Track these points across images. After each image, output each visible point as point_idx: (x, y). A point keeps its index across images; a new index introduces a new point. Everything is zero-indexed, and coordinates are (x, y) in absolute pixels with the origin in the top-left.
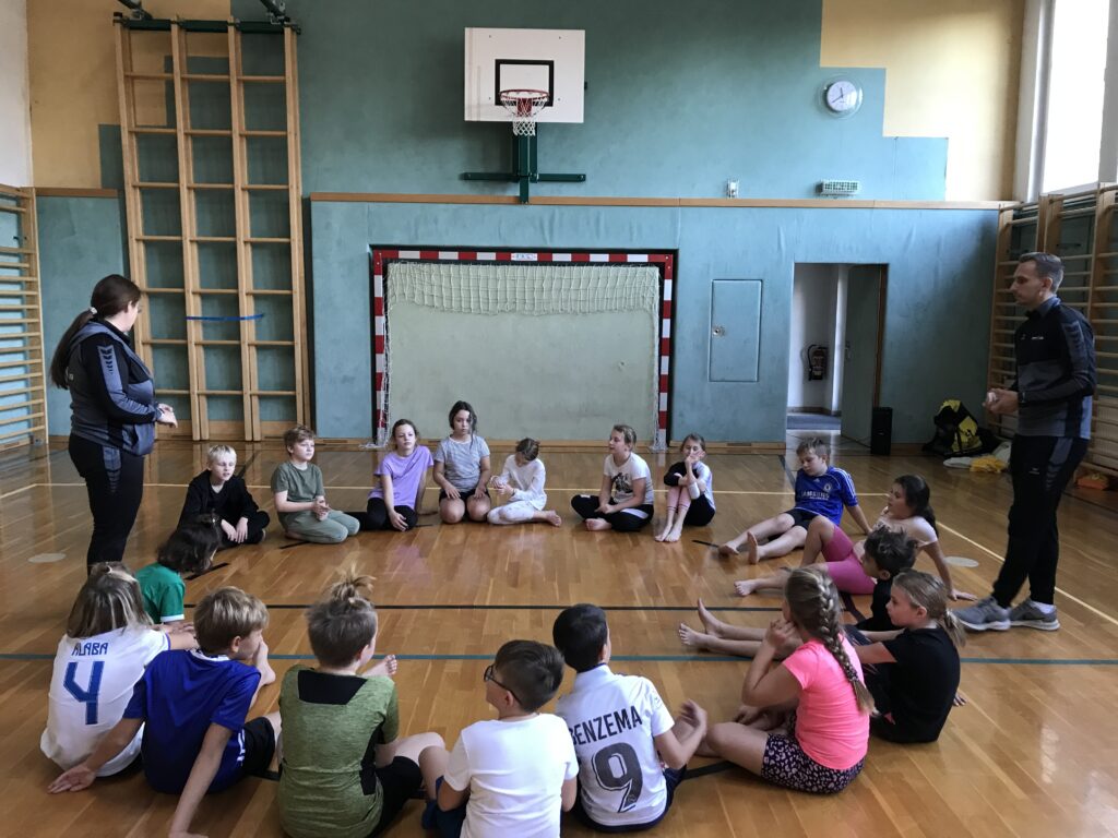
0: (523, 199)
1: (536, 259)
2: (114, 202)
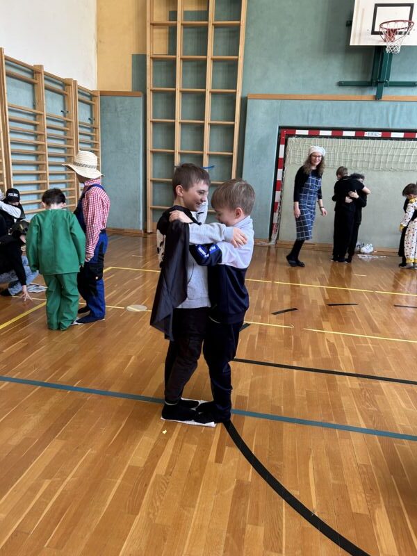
0: (378, 97)
1: (380, 136)
2: (141, 100)
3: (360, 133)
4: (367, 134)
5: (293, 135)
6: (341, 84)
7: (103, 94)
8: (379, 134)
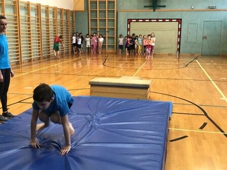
0: (154, 11)
2: (87, 13)
3: (150, 20)
4: (152, 20)
5: (132, 22)
6: (145, 7)
7: (76, 11)
8: (155, 20)
